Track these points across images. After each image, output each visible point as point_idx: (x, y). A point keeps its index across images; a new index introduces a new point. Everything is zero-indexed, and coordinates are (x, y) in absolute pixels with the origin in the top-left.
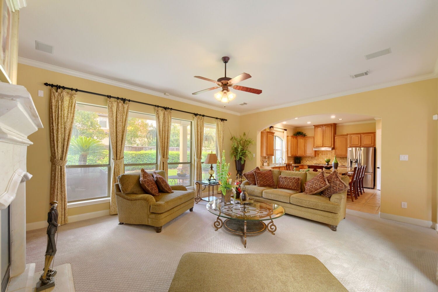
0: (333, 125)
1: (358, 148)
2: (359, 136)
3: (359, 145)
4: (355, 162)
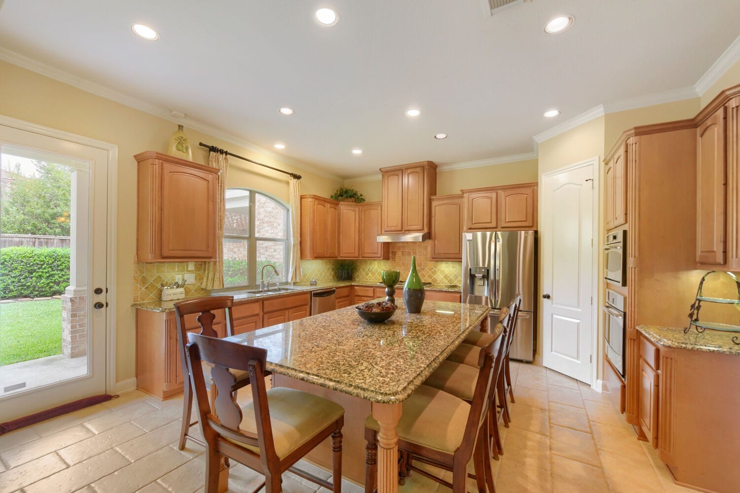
0: (427, 167)
1: (488, 234)
2: (494, 195)
3: (493, 225)
4: (483, 277)
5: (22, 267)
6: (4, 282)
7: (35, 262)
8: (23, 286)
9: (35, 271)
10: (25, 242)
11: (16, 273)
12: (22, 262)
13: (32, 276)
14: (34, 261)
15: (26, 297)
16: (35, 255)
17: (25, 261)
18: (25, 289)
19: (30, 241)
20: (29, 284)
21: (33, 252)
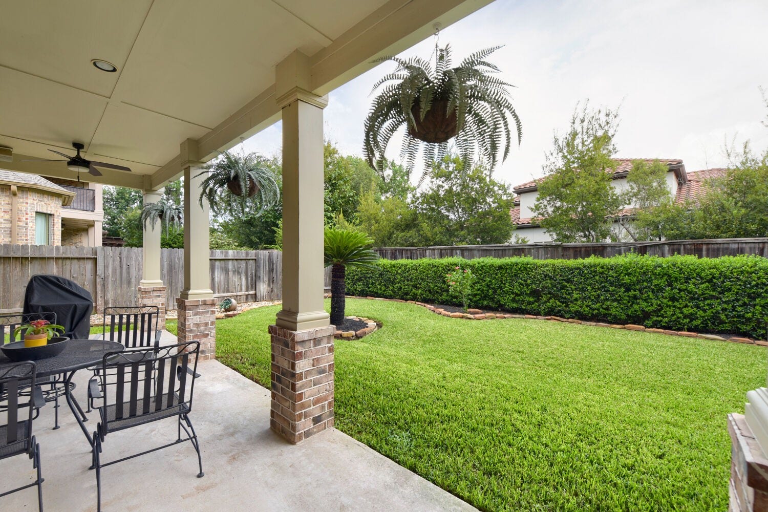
5: (737, 287)
6: (713, 308)
7: (759, 281)
8: (739, 316)
9: (759, 295)
10: (748, 249)
11: (729, 296)
12: (739, 279)
13: (755, 303)
14: (759, 278)
15: (745, 335)
16: (760, 269)
17: (744, 279)
18: (743, 323)
19: (754, 248)
20: (749, 315)
21: (756, 265)
